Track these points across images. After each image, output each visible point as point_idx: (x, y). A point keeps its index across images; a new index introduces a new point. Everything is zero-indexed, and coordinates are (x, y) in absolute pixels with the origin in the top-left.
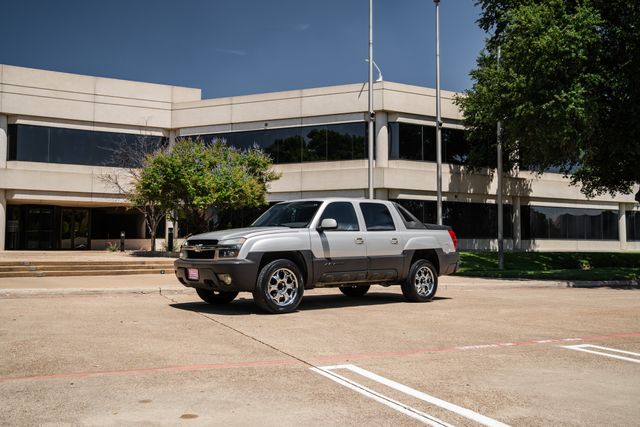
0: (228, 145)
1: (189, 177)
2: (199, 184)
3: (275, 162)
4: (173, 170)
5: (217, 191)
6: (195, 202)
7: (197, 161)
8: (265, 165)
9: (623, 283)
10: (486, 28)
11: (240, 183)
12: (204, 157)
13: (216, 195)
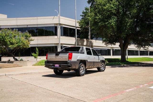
0: (18, 31)
1: (7, 40)
2: (11, 41)
3: (33, 36)
4: (2, 37)
5: (17, 43)
6: (10, 47)
7: (10, 35)
8: (30, 37)
9: (120, 66)
10: (89, 4)
11: (23, 41)
12: (12, 34)
13: (16, 45)
